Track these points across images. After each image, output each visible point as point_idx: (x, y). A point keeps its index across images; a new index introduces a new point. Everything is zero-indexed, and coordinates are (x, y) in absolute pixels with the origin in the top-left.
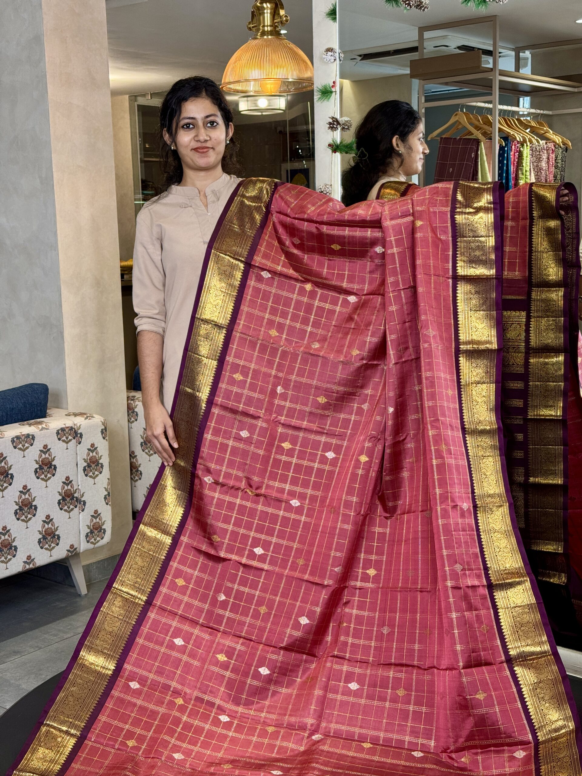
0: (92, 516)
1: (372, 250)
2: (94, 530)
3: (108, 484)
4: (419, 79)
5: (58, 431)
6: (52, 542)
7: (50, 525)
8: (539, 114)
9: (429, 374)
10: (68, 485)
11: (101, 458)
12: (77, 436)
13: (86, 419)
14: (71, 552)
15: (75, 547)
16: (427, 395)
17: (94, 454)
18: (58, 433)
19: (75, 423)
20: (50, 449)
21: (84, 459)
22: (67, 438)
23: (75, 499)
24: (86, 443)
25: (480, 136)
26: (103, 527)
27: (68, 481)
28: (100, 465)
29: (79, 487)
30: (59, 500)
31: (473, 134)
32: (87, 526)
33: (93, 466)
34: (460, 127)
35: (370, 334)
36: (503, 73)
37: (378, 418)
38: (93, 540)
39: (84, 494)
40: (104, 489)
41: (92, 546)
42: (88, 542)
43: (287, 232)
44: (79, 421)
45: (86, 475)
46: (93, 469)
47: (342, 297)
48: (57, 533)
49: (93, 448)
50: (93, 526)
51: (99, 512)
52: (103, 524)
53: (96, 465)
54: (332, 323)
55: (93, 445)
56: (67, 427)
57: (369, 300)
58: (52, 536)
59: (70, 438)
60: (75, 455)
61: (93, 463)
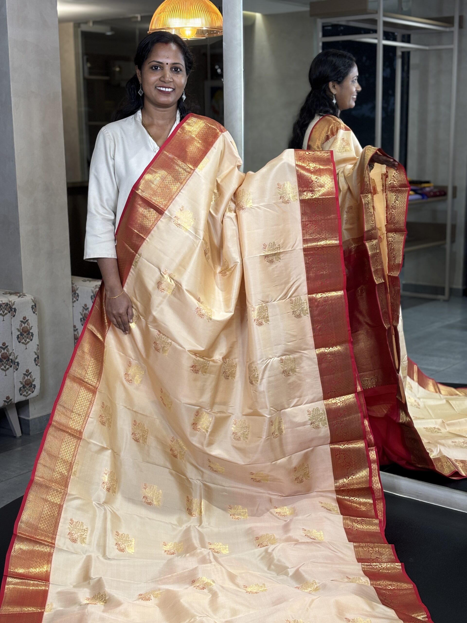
0: (24, 374)
2: (26, 386)
3: (38, 349)
11: (31, 329)
12: (12, 311)
13: (19, 297)
14: (8, 402)
15: (11, 398)
17: (26, 325)
19: (10, 300)
21: (18, 329)
22: (3, 312)
23: (10, 360)
24: (19, 317)
26: (33, 383)
28: (31, 334)
29: (14, 351)
33: (25, 334)
38: (25, 393)
39: (18, 357)
40: (34, 353)
41: (24, 398)
42: (21, 394)
44: (13, 299)
45: (19, 342)
46: (25, 337)
49: (25, 320)
50: (25, 382)
51: (30, 372)
52: (33, 381)
56: (4, 303)
59: (6, 312)
60: (10, 326)
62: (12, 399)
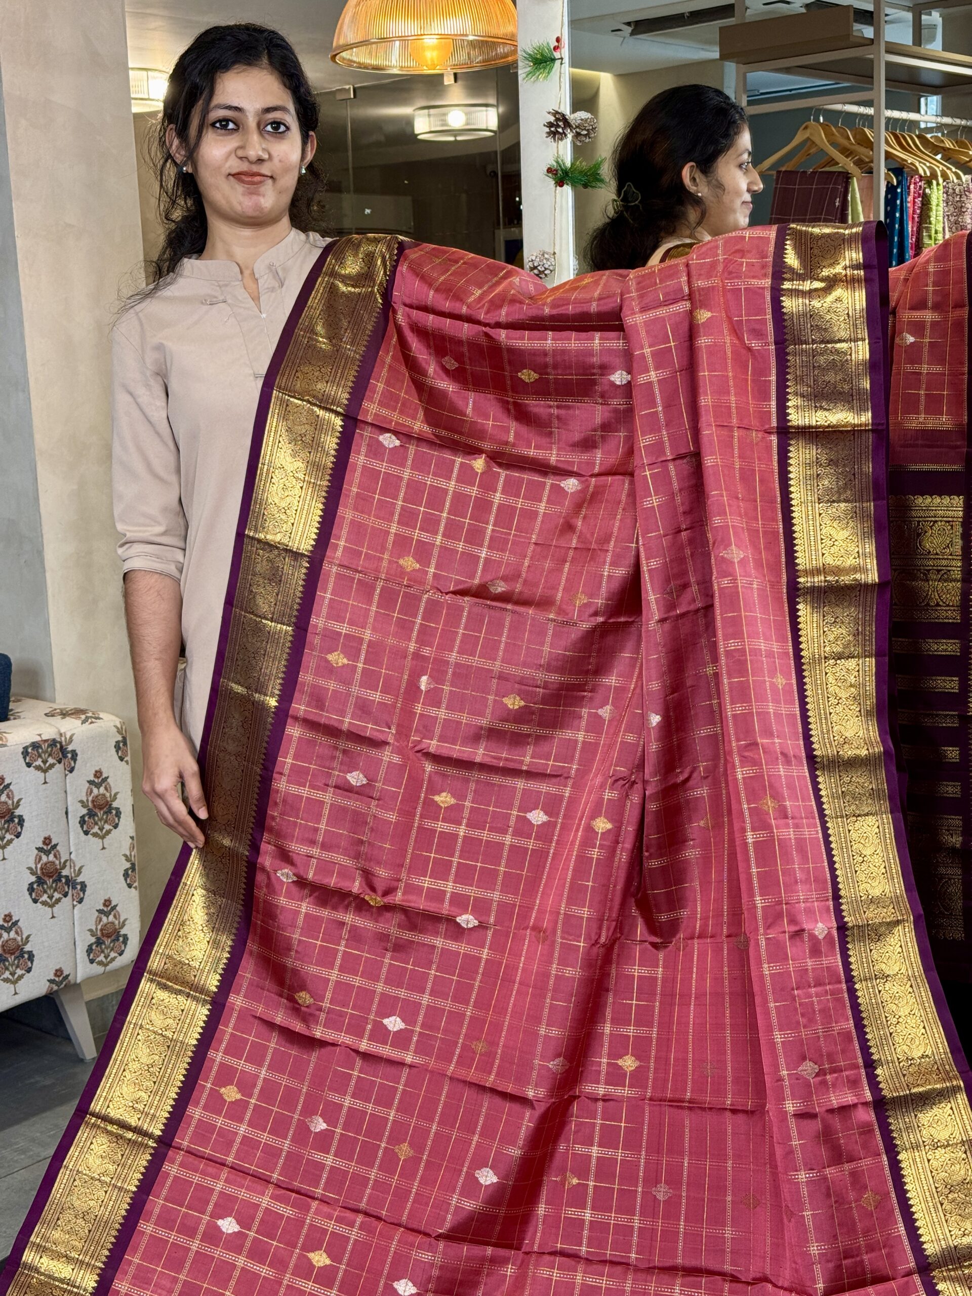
0: (100, 911)
1: (604, 380)
2: (105, 939)
3: (132, 847)
4: (737, 63)
5: (26, 748)
6: (17, 967)
7: (12, 934)
8: (959, 126)
9: (733, 645)
10: (47, 853)
11: (114, 799)
12: (65, 756)
13: (83, 722)
14: (58, 984)
15: (65, 973)
16: (731, 690)
17: (102, 790)
18: (25, 753)
19: (62, 731)
20: (9, 785)
21: (81, 802)
22: (45, 762)
23: (64, 880)
24: (84, 771)
25: (851, 167)
26: (123, 932)
27: (48, 846)
28: (114, 812)
29: (72, 856)
30: (31, 884)
31: (837, 164)
32: (91, 930)
33: (100, 814)
34: (813, 150)
35: (608, 560)
36: (892, 49)
37: (630, 738)
38: (101, 958)
39: (83, 870)
40: (124, 858)
41: (100, 969)
42: (92, 961)
43: (428, 347)
44: (70, 727)
45: (86, 833)
46: (100, 820)
47: (549, 481)
48: (27, 948)
49: (99, 779)
50: (102, 930)
51: (113, 904)
52: (123, 925)
53: (105, 813)
54: (530, 538)
55: (98, 773)
56: (45, 741)
57: (604, 486)
58: (17, 954)
59: (51, 761)
60: (63, 795)
61: (101, 809)
62: (69, 975)
